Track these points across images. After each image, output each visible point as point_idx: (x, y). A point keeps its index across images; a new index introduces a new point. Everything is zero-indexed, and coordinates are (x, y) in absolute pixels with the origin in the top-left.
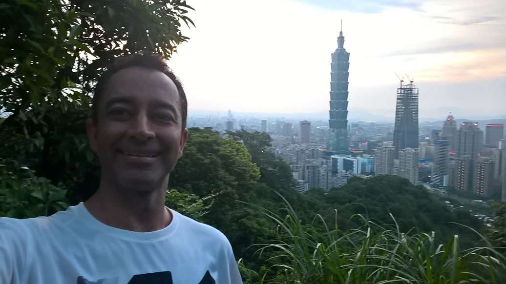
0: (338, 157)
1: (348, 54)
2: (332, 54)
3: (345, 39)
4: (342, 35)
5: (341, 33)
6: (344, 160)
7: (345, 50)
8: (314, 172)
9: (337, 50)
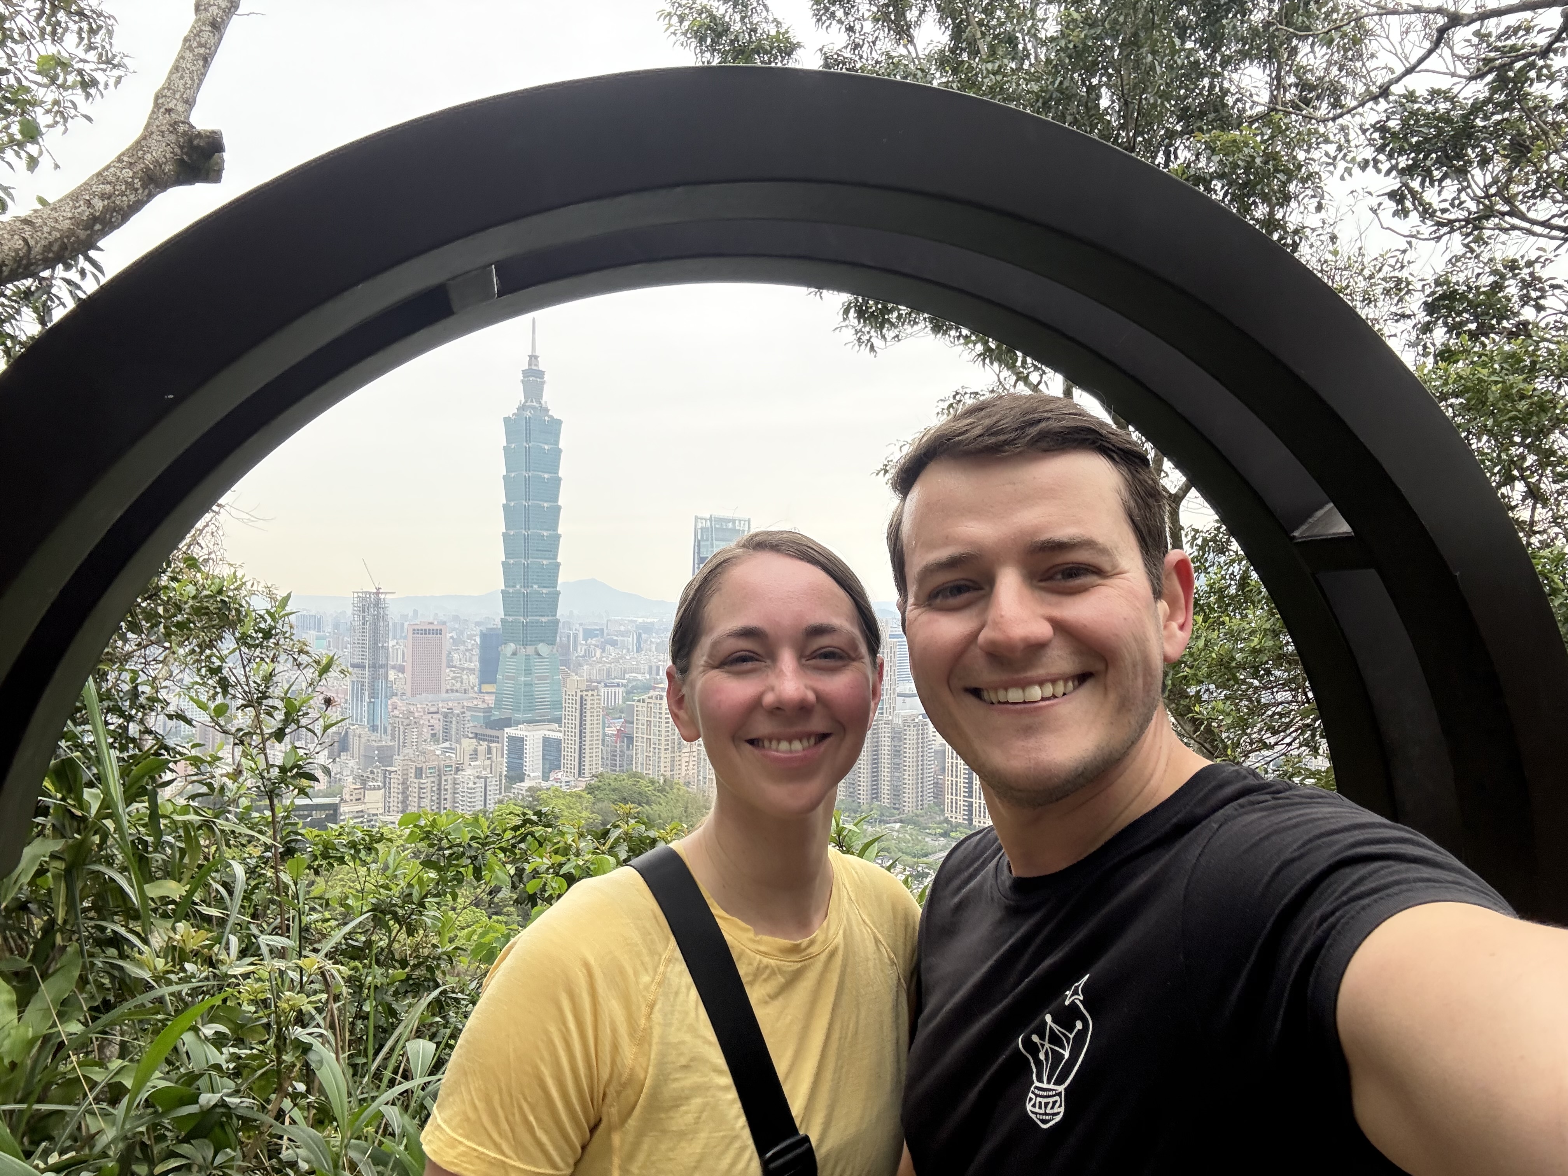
0: (525, 733)
1: (559, 423)
2: (507, 420)
3: (546, 378)
4: (536, 365)
5: (533, 358)
6: (546, 740)
7: (547, 410)
8: (439, 784)
9: (522, 408)
